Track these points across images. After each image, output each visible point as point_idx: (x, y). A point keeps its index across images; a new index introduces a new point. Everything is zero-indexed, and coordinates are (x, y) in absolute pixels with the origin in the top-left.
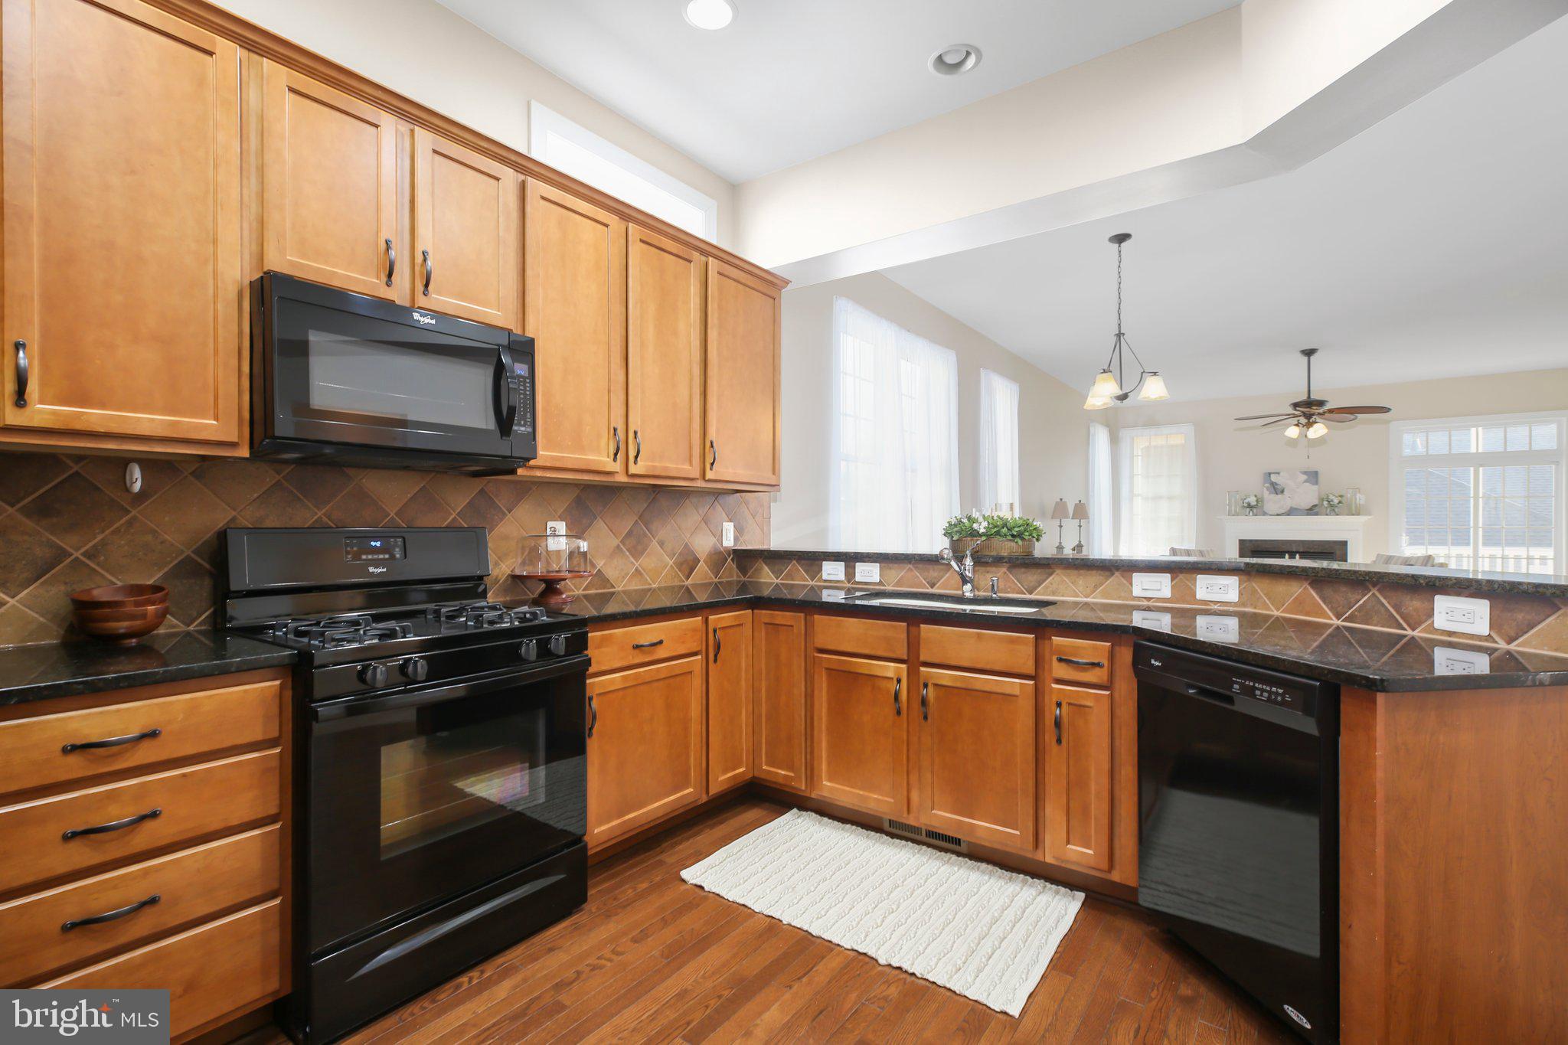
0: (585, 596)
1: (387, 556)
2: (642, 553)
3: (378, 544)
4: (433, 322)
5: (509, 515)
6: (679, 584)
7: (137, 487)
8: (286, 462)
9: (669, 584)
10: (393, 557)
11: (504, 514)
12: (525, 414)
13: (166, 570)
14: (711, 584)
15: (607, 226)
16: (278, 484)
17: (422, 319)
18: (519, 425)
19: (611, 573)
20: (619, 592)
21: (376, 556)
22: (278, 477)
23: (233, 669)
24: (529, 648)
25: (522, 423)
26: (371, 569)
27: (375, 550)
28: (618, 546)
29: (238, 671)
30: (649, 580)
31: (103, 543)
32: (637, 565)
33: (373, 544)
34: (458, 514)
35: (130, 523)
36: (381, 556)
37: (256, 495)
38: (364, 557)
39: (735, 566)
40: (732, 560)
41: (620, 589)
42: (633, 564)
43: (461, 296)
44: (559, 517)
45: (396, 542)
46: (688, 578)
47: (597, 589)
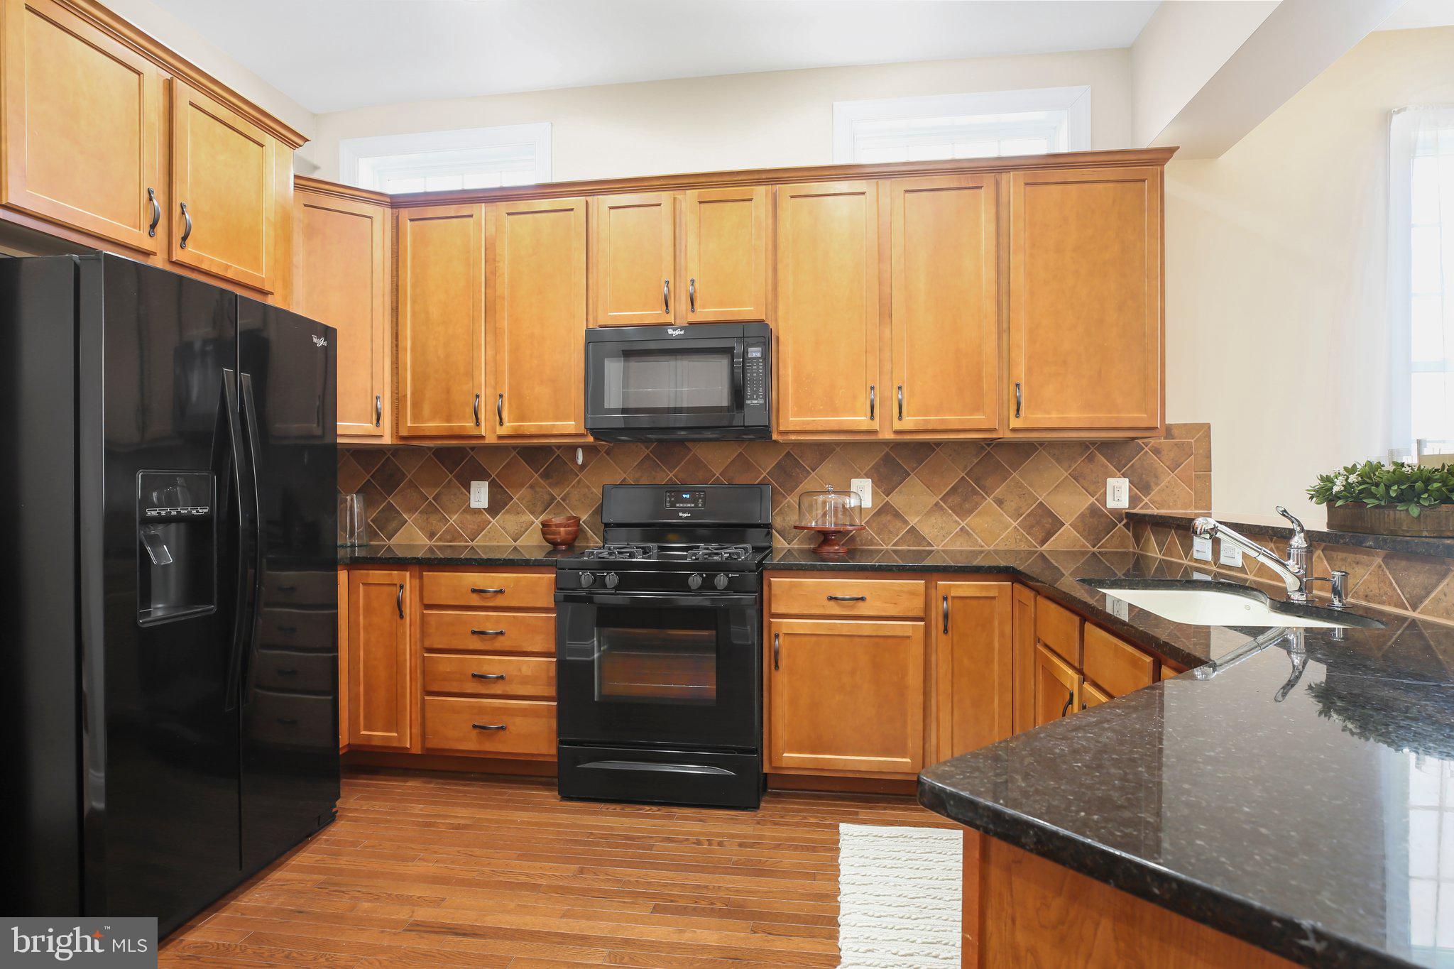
0: (895, 551)
1: (693, 505)
2: (970, 512)
3: (688, 496)
4: (682, 332)
5: (813, 474)
6: (1027, 548)
7: (580, 461)
8: (651, 441)
9: (1013, 547)
10: (696, 506)
11: (809, 473)
12: (758, 389)
13: (593, 509)
14: (1084, 553)
15: (863, 193)
16: (647, 457)
17: (674, 333)
18: (752, 398)
19: (927, 530)
20: (938, 552)
21: (685, 505)
22: (648, 452)
23: (531, 564)
24: (695, 580)
25: (755, 397)
26: (681, 514)
27: (686, 501)
28: (937, 504)
29: (534, 565)
30: (980, 540)
31: (568, 493)
32: (963, 524)
33: (684, 496)
34: (768, 474)
35: (579, 482)
36: (689, 505)
37: (636, 464)
38: (678, 505)
39: (1131, 534)
40: (1126, 526)
41: (940, 548)
42: (954, 523)
43: (721, 304)
44: (865, 474)
45: (700, 495)
46: (1043, 542)
47: (909, 546)
